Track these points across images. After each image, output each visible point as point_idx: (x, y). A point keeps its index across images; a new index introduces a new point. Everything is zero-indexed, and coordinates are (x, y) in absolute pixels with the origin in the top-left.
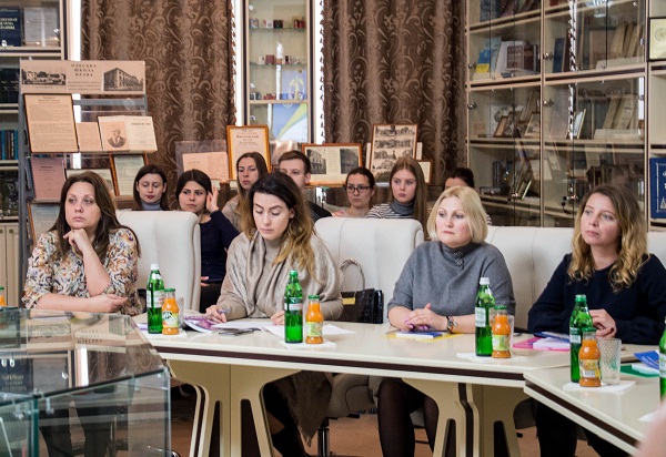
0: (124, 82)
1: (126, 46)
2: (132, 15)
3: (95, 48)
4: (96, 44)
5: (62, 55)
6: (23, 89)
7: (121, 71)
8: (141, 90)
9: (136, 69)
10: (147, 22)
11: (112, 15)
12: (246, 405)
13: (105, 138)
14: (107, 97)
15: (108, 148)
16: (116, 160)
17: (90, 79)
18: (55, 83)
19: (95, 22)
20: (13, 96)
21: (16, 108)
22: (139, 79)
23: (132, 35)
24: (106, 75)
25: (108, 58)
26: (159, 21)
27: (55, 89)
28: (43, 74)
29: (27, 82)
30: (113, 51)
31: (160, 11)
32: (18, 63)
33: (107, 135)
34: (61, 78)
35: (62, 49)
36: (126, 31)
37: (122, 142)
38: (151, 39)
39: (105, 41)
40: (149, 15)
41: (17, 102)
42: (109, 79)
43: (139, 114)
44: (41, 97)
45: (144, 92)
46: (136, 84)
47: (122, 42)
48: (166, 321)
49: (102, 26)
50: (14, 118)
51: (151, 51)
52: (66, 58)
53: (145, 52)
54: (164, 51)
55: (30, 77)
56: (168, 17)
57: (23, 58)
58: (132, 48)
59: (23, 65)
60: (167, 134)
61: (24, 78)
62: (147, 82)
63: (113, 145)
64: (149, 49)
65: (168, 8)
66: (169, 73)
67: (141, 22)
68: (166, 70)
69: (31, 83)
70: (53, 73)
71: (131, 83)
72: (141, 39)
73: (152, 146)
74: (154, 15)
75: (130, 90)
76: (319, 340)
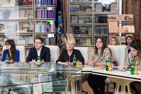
0: (129, 19)
1: (131, 11)
2: (132, 5)
3: (124, 12)
4: (124, 11)
5: (118, 13)
6: (108, 20)
7: (128, 16)
8: (132, 20)
9: (131, 16)
10: (135, 6)
11: (128, 5)
12: (126, 87)
13: (124, 30)
14: (125, 22)
15: (124, 32)
16: (126, 35)
17: (121, 18)
18: (114, 19)
19: (124, 7)
20: (106, 22)
21: (107, 24)
22: (132, 18)
23: (132, 9)
24: (125, 17)
25: (127, 14)
26: (138, 6)
27: (114, 20)
28: (112, 17)
29: (109, 19)
30: (128, 12)
31: (138, 4)
32: (107, 15)
33: (124, 29)
34: (116, 18)
35: (118, 12)
36: (131, 8)
37: (127, 31)
38: (136, 10)
39: (126, 10)
40: (136, 5)
41: (107, 23)
42: (126, 18)
43: (132, 25)
44: (112, 22)
45: (133, 21)
46: (131, 19)
47: (130, 10)
48: (109, 68)
49: (126, 7)
50: (106, 26)
51: (136, 12)
52: (118, 14)
53: (135, 13)
54: (139, 12)
55: (109, 18)
56: (139, 5)
57: (108, 14)
58: (132, 12)
59: (108, 16)
60: (139, 29)
61: (108, 18)
62: (133, 19)
63: (126, 31)
64: (135, 12)
65: (139, 4)
66: (139, 17)
67: (134, 6)
68: (139, 16)
69: (110, 19)
70: (114, 17)
71: (130, 19)
72: (134, 10)
73: (134, 32)
74: (137, 5)
75: (130, 20)
76: (138, 74)
